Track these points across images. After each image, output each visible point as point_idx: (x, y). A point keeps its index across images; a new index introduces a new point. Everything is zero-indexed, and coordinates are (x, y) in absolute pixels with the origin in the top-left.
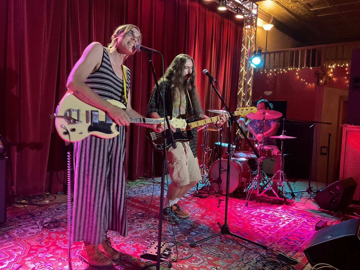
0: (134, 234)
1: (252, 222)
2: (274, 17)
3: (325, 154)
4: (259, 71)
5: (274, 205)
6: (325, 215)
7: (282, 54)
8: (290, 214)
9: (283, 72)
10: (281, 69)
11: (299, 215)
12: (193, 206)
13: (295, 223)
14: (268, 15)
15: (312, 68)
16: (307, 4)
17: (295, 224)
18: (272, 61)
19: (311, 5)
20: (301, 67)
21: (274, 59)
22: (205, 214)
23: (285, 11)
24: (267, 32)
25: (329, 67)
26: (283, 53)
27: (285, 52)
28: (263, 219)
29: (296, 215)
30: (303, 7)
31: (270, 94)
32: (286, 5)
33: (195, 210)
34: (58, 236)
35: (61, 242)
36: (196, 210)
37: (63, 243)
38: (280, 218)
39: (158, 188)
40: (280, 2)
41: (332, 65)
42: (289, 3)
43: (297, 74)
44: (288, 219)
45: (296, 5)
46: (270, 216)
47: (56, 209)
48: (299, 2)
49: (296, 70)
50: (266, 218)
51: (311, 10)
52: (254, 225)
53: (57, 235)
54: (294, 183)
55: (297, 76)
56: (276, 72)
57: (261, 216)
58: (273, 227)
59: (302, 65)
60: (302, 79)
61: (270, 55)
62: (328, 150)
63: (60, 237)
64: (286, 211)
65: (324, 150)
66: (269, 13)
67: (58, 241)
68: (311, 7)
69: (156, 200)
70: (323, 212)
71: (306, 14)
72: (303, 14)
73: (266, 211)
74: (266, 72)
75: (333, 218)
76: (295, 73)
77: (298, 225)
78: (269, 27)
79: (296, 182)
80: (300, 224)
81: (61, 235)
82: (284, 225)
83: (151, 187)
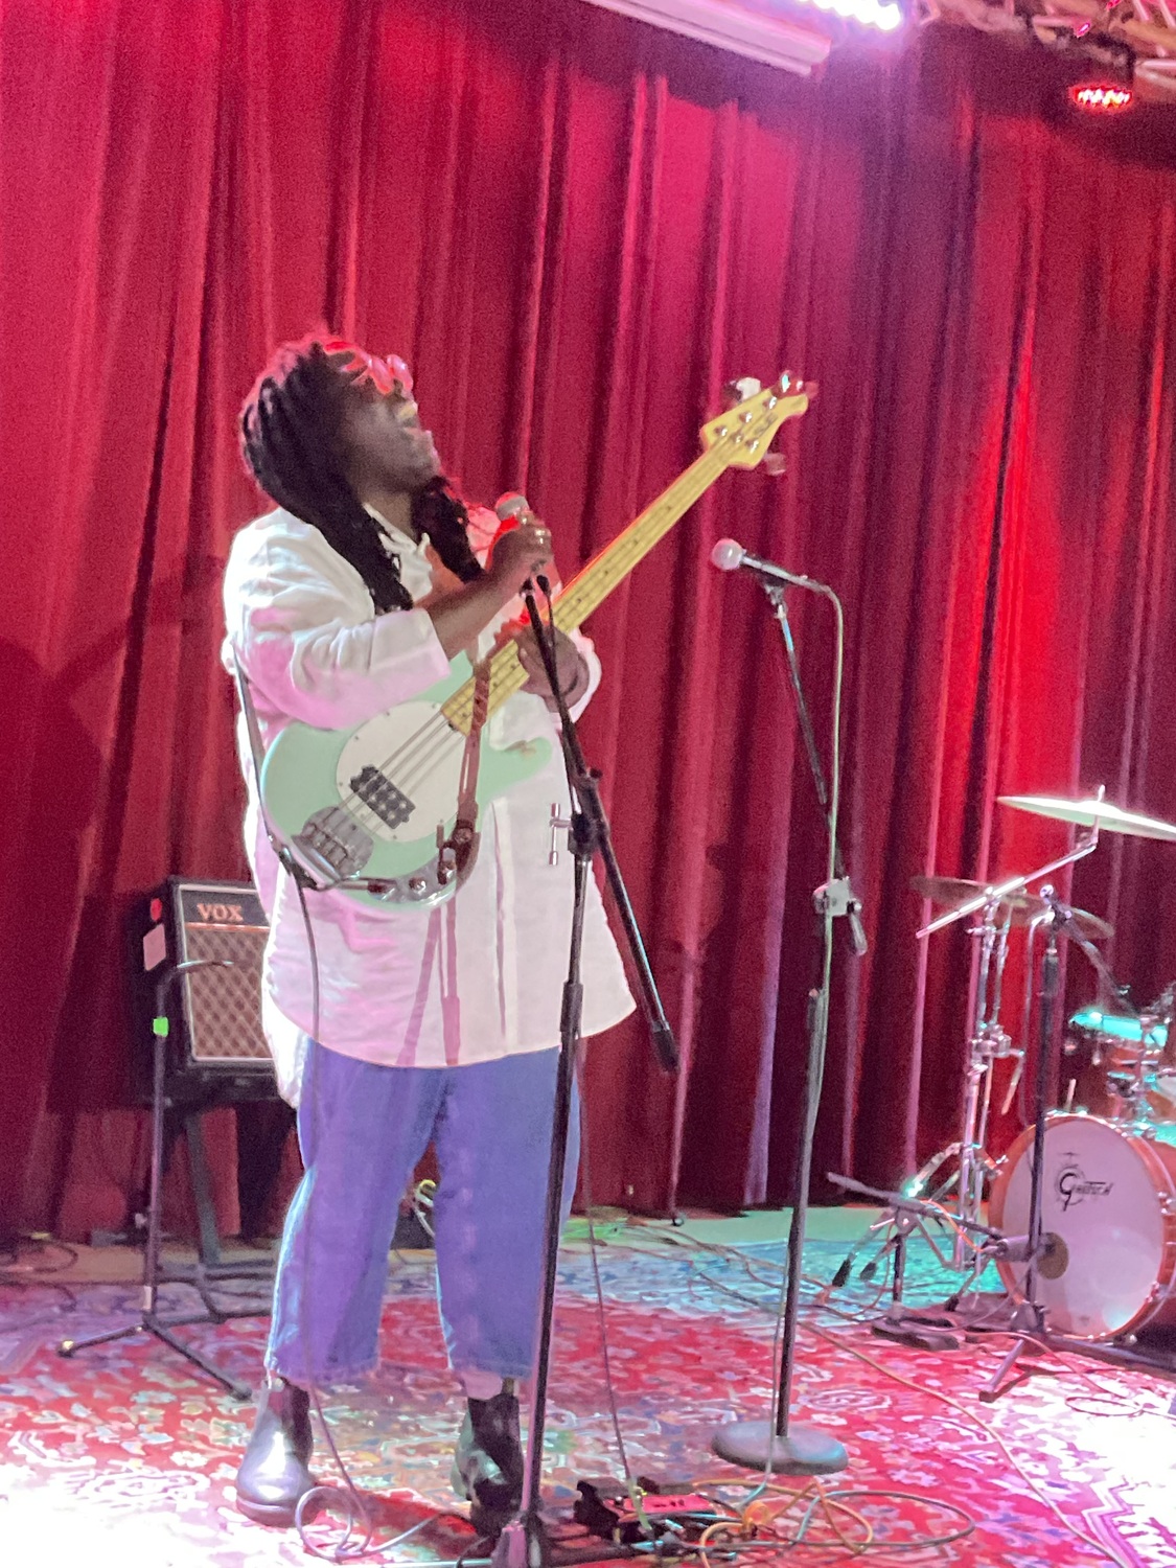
0: (412, 1452)
12: (827, 1375)
22: (878, 1422)
33: (827, 1397)
34: (30, 1414)
35: (32, 1440)
36: (834, 1399)
37: (39, 1444)
39: (674, 1271)
47: (56, 1310)
53: (25, 1408)
63: (37, 1419)
67: (18, 1434)
69: (628, 1325)
81: (45, 1413)
83: (635, 1263)
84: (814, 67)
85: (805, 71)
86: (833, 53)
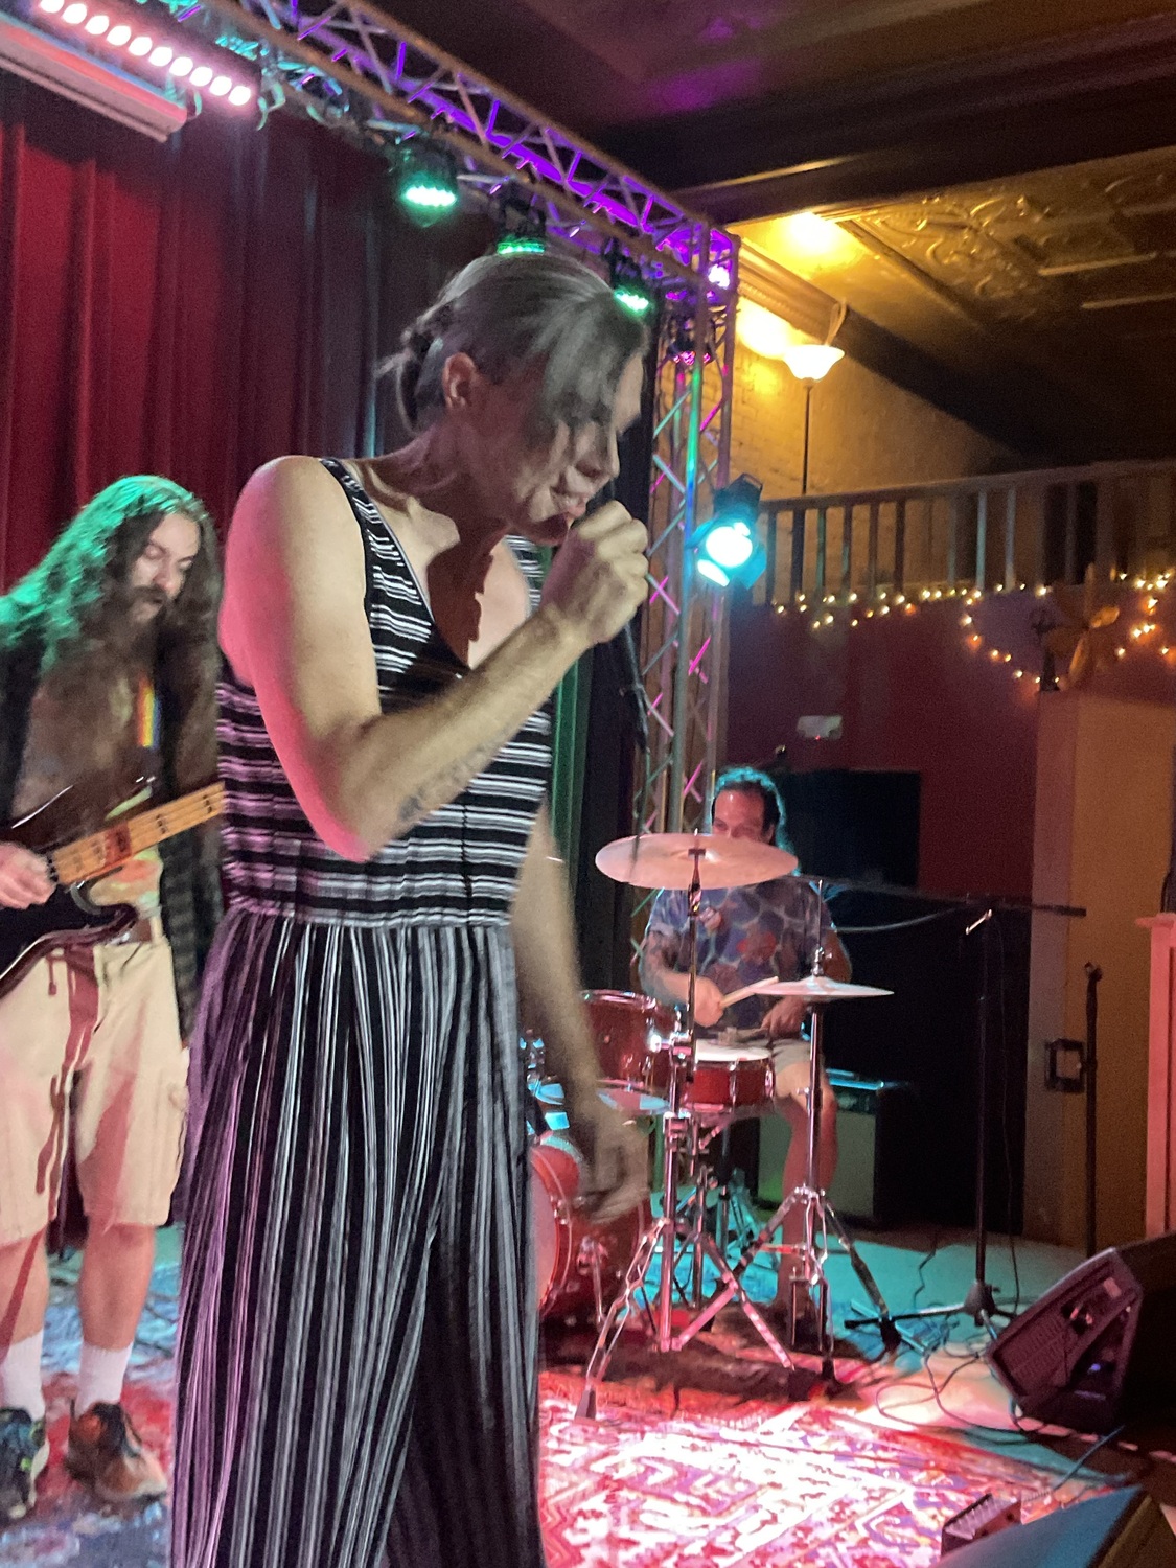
1: (581, 1523)
2: (848, 310)
3: (1071, 1086)
4: (768, 601)
5: (752, 1404)
6: (1035, 1460)
7: (887, 512)
8: (827, 1461)
9: (897, 611)
10: (883, 596)
11: (881, 1465)
13: (835, 1520)
14: (816, 296)
15: (1050, 589)
16: (1016, 241)
17: (838, 1527)
18: (834, 548)
19: (1035, 246)
20: (988, 587)
21: (847, 538)
23: (906, 276)
24: (809, 389)
25: (1140, 584)
26: (893, 506)
27: (901, 498)
28: (660, 1496)
29: (861, 1468)
30: (995, 258)
31: (827, 734)
32: (906, 246)
38: (761, 1487)
40: (867, 228)
41: (1150, 579)
42: (919, 236)
43: (968, 620)
44: (803, 1496)
45: (960, 247)
46: (708, 1478)
48: (971, 228)
49: (960, 600)
50: (678, 1496)
51: (1044, 272)
52: (587, 1545)
54: (923, 1257)
55: (967, 631)
56: (857, 611)
57: (652, 1480)
58: (695, 1549)
59: (994, 575)
60: (995, 653)
61: (823, 515)
62: (1090, 1064)
64: (815, 1443)
65: (1069, 1065)
66: (818, 286)
68: (1038, 255)
70: (1033, 1437)
71: (1020, 295)
72: (1003, 294)
73: (694, 1448)
74: (803, 608)
75: (1074, 1475)
76: (960, 616)
77: (852, 1528)
78: (819, 360)
79: (938, 1253)
80: (867, 1526)
82: (769, 1534)
84: (170, 136)
85: (162, 138)
86: (187, 125)
